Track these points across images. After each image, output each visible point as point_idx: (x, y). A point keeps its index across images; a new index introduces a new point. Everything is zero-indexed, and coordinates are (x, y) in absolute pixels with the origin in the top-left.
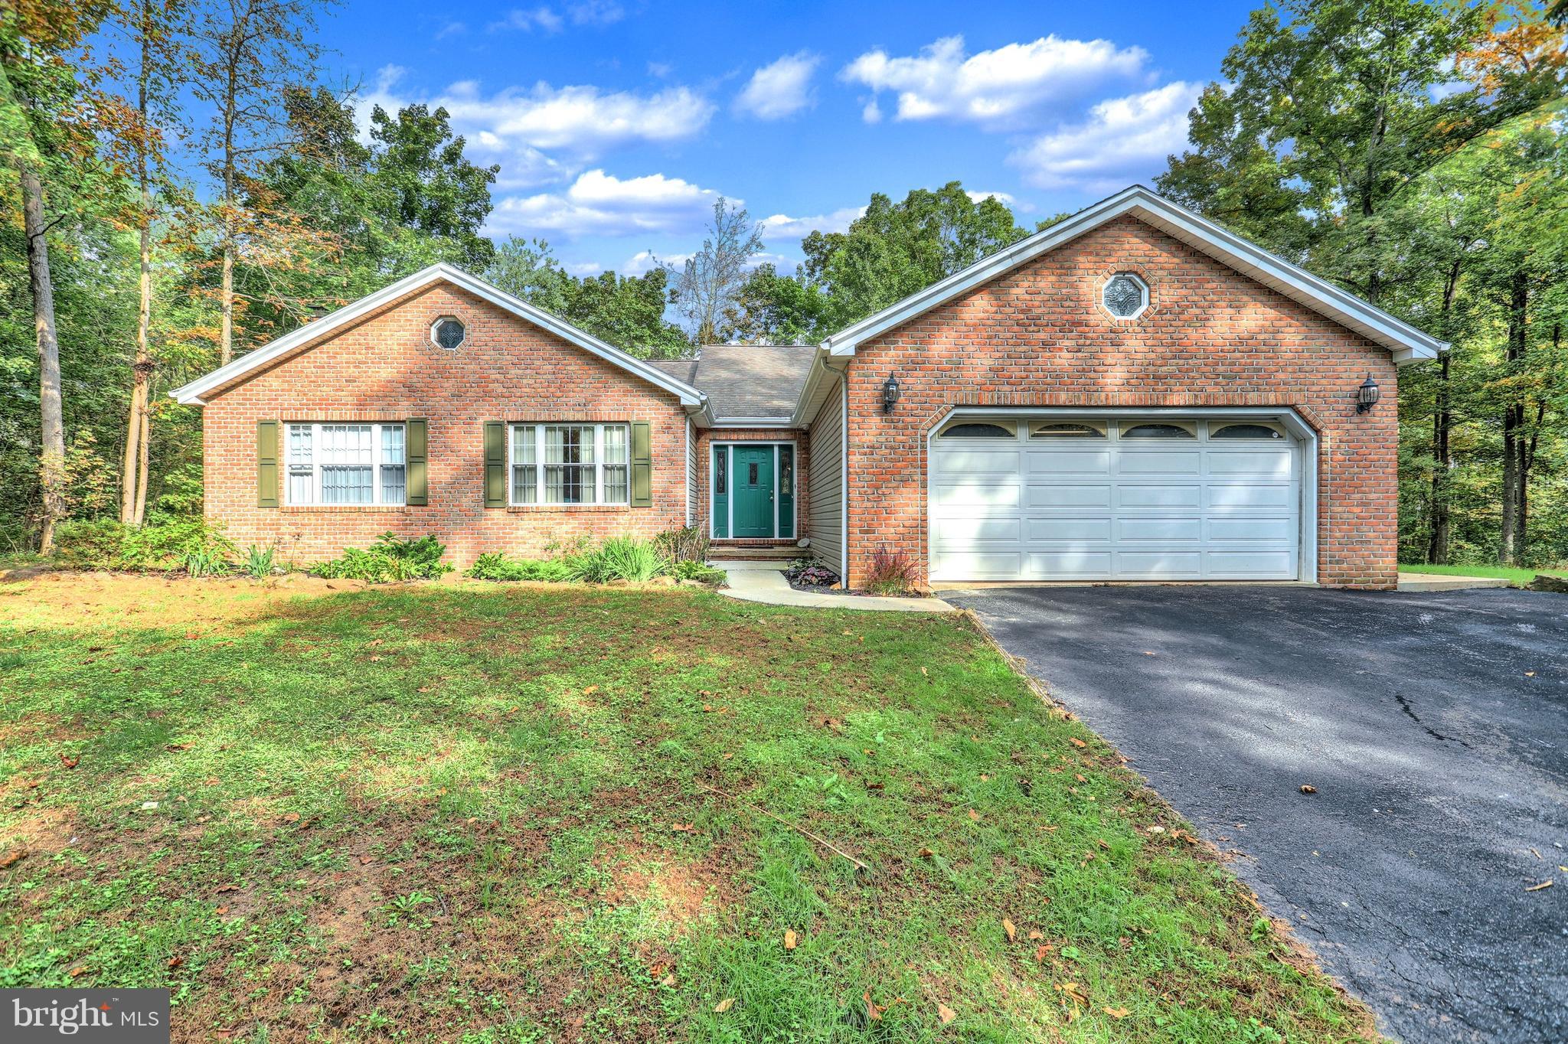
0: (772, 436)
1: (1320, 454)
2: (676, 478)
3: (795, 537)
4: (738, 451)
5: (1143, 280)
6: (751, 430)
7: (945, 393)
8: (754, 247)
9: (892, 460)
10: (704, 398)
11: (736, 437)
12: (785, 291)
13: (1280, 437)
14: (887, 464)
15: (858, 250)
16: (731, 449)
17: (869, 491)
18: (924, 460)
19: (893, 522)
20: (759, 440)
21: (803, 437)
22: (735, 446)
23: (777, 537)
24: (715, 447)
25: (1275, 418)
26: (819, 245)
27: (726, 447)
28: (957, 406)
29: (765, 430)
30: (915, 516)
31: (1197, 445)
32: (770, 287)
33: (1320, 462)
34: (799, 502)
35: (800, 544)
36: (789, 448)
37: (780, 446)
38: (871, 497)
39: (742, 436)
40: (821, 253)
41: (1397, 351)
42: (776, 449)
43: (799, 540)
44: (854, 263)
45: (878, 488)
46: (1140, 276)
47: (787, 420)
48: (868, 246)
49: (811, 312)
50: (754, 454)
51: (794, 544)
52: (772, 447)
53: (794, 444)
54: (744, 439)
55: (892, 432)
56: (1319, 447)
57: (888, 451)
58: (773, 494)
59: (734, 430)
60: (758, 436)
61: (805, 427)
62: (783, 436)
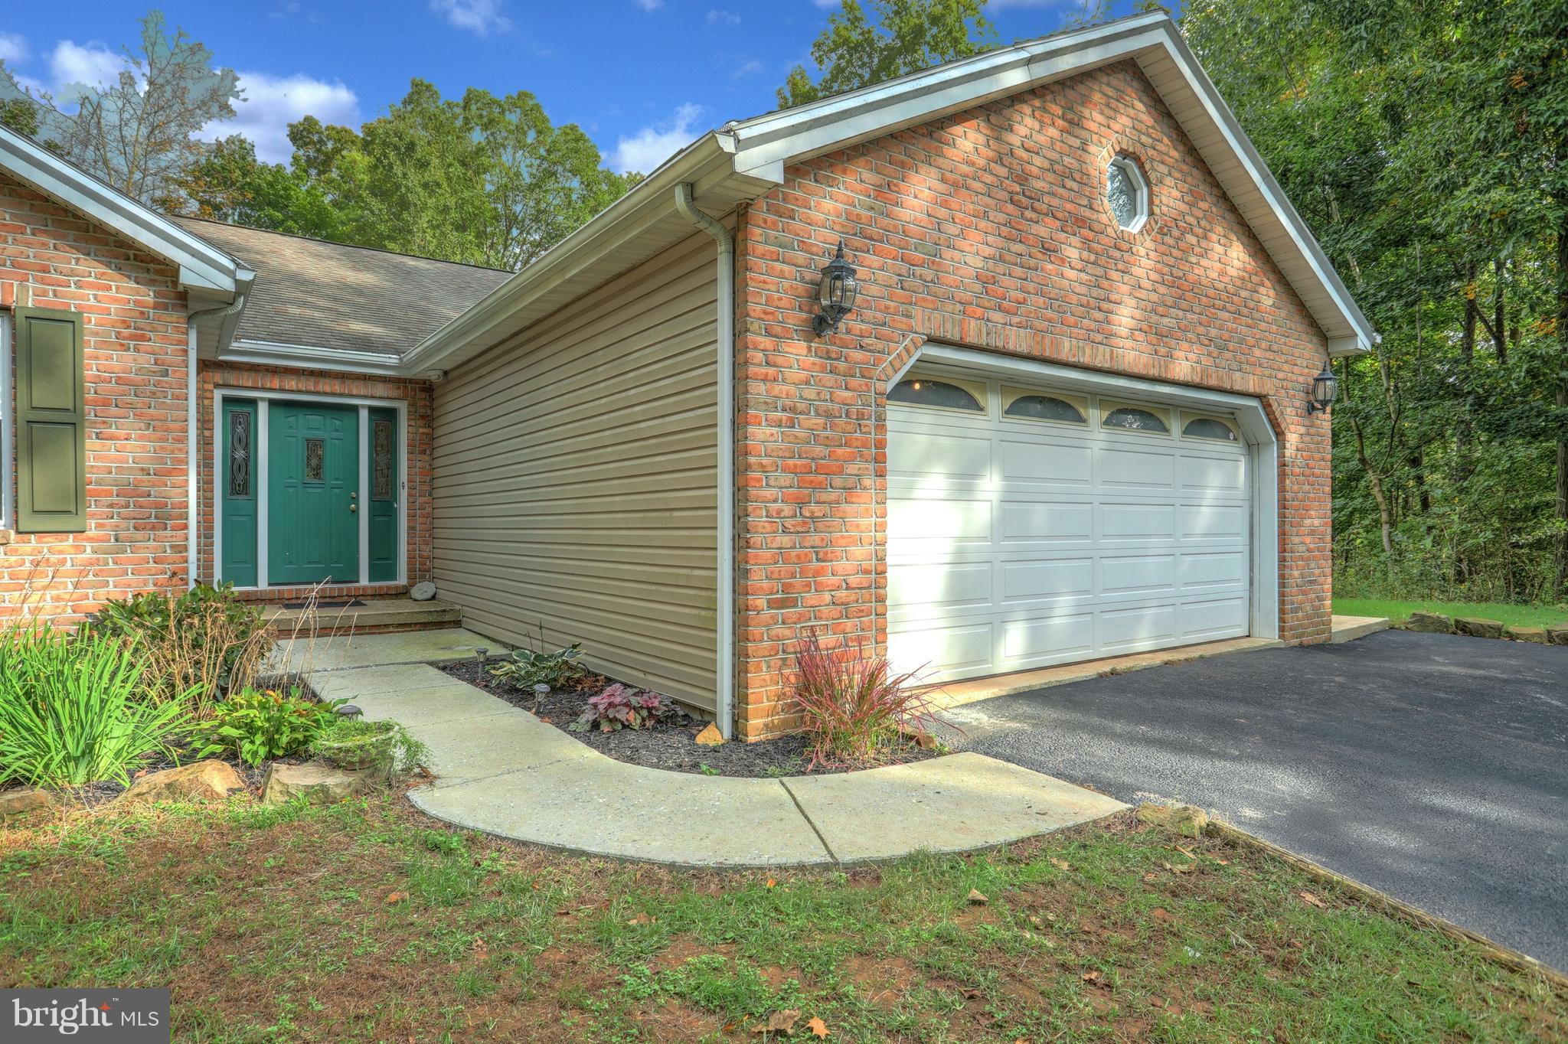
0: (356, 388)
1: (1282, 465)
2: (163, 462)
3: (402, 580)
4: (280, 413)
5: (1144, 174)
6: (311, 373)
7: (915, 311)
8: (215, 109)
9: (827, 442)
10: (245, 276)
11: (276, 384)
12: (271, 185)
13: (1235, 439)
14: (819, 450)
15: (396, 148)
16: (263, 410)
17: (787, 510)
18: (881, 445)
19: (832, 580)
20: (328, 393)
21: (420, 395)
22: (272, 403)
23: (364, 581)
24: (226, 400)
25: (1232, 412)
26: (315, 138)
27: (253, 402)
28: (932, 341)
29: (343, 376)
30: (866, 564)
31: (1171, 444)
32: (244, 175)
33: (1282, 476)
34: (411, 516)
35: (416, 592)
36: (389, 415)
37: (373, 410)
38: (789, 523)
39: (292, 383)
40: (318, 151)
41: (1334, 338)
42: (364, 415)
43: (412, 585)
44: (391, 165)
45: (802, 503)
46: (1141, 166)
47: (392, 359)
48: (411, 147)
49: (316, 226)
50: (314, 419)
51: (403, 593)
52: (354, 409)
53: (403, 408)
54: (294, 390)
55: (829, 379)
56: (1281, 456)
57: (821, 421)
58: (356, 500)
59: (274, 371)
60: (325, 386)
61: (434, 376)
62: (380, 389)
